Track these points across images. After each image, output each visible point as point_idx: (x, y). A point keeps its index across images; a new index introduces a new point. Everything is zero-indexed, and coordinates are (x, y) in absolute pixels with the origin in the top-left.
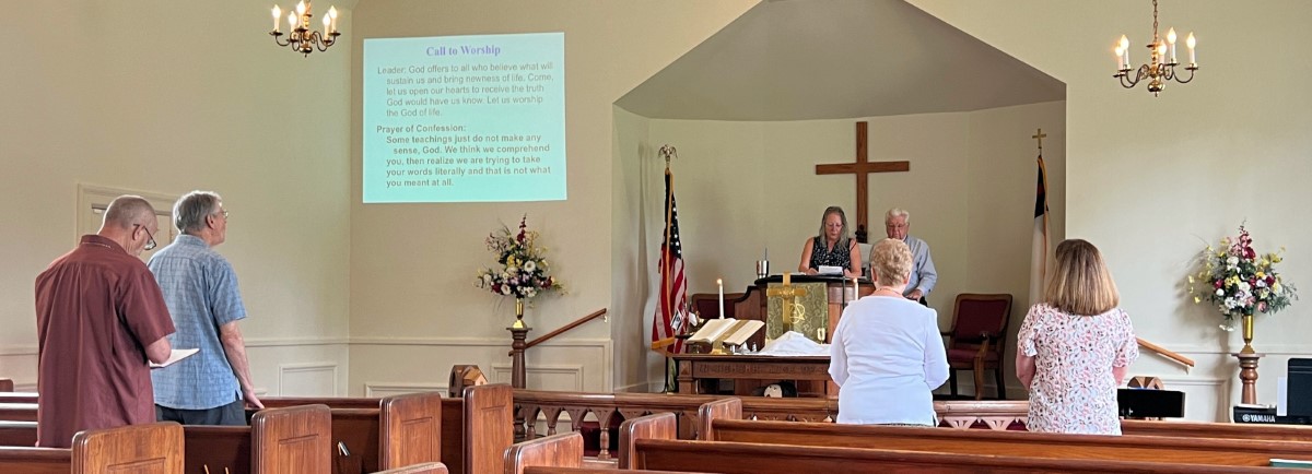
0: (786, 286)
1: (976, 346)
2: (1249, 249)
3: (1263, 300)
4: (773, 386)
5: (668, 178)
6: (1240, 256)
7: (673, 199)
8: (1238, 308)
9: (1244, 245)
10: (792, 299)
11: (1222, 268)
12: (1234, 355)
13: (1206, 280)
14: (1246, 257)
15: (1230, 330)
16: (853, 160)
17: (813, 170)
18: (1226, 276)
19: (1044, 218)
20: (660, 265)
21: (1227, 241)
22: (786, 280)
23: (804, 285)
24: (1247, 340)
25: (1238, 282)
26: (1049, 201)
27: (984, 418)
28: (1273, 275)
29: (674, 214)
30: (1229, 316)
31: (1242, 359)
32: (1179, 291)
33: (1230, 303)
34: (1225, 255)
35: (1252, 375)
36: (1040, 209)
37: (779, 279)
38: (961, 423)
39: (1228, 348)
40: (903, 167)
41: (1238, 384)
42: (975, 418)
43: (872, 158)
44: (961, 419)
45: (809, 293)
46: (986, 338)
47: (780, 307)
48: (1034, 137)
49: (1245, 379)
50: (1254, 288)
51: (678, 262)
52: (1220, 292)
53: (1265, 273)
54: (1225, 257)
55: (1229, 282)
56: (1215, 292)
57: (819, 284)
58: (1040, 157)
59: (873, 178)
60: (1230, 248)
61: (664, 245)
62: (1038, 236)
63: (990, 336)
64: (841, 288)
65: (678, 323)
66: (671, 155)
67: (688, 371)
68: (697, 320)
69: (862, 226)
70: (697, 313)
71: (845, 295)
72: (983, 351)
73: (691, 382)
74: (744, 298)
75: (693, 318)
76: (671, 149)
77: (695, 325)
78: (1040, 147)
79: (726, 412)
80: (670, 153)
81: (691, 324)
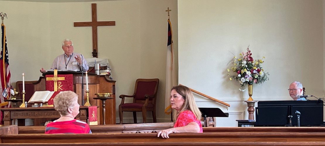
0: (55, 76)
1: (143, 101)
2: (251, 58)
3: (256, 79)
4: (49, 121)
5: (3, 28)
6: (247, 61)
7: (6, 38)
8: (246, 82)
9: (248, 56)
11: (240, 66)
12: (246, 101)
13: (234, 70)
14: (250, 61)
15: (243, 91)
16: (90, 20)
17: (73, 24)
18: (242, 69)
19: (171, 46)
21: (242, 54)
22: (56, 73)
24: (250, 95)
25: (246, 71)
26: (173, 39)
27: (140, 131)
28: (260, 68)
29: (6, 44)
30: (243, 85)
31: (248, 103)
32: (224, 75)
33: (243, 80)
34: (241, 60)
35: (252, 110)
36: (170, 42)
37: (52, 73)
39: (243, 99)
40: (113, 24)
41: (247, 113)
42: (136, 131)
43: (99, 20)
46: (147, 98)
48: (166, 11)
49: (249, 111)
50: (253, 74)
52: (240, 75)
53: (257, 67)
54: (241, 61)
55: (243, 72)
56: (238, 75)
58: (169, 19)
59: (100, 29)
60: (243, 57)
61: (1, 59)
62: (169, 53)
63: (149, 97)
64: (82, 77)
65: (6, 94)
66: (4, 17)
67: (8, 116)
68: (15, 93)
69: (95, 50)
70: (15, 89)
71: (83, 80)
72: (146, 103)
73: (10, 121)
74: (38, 82)
75: (13, 92)
76: (4, 15)
77: (14, 95)
78: (169, 15)
79: (9, 131)
80: (4, 16)
81: (12, 95)
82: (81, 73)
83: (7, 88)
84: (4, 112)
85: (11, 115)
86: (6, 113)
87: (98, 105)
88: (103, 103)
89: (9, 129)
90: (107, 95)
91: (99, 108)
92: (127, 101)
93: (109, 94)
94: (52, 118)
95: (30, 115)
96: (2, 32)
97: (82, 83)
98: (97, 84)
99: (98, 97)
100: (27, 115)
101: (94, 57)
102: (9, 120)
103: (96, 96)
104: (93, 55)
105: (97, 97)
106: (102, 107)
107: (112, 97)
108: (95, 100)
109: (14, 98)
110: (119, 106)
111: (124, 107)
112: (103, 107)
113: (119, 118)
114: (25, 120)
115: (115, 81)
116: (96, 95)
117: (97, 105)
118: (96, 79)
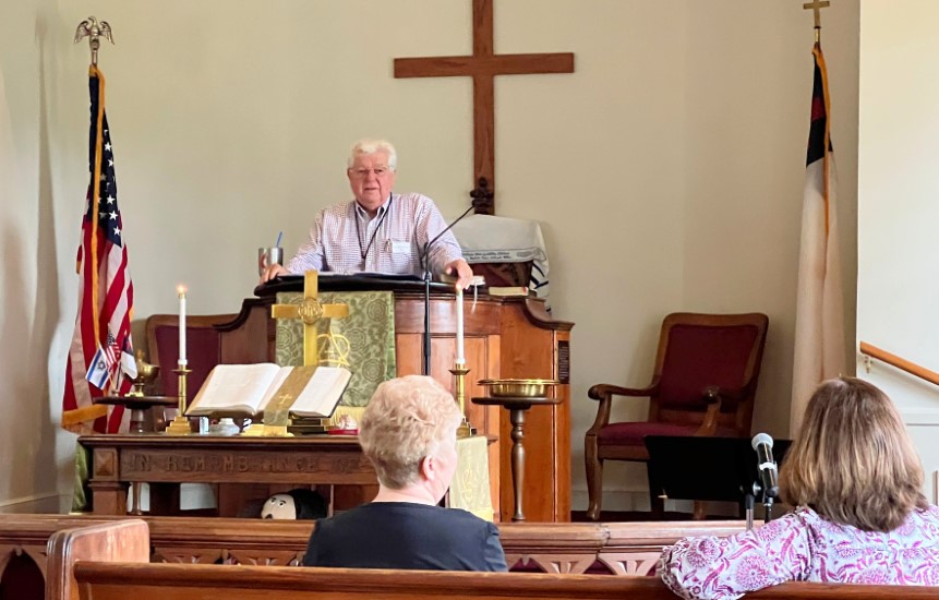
0: (309, 298)
1: (695, 416)
4: (280, 498)
5: (95, 84)
7: (105, 126)
10: (324, 325)
16: (462, 46)
17: (389, 68)
19: (824, 167)
20: (79, 258)
22: (311, 285)
23: (349, 296)
29: (107, 155)
36: (818, 147)
37: (295, 284)
38: (632, 565)
40: (562, 63)
43: (504, 45)
44: (631, 557)
45: (358, 312)
46: (713, 401)
47: (301, 340)
48: (806, 7)
51: (115, 253)
57: (378, 294)
58: (817, 46)
59: (507, 88)
61: (88, 219)
62: (812, 203)
63: (722, 397)
64: (424, 304)
65: (103, 372)
66: (101, 38)
67: (110, 468)
68: (138, 367)
69: (483, 179)
70: (139, 353)
71: (430, 317)
72: (709, 425)
73: (116, 489)
74: (235, 323)
75: (130, 365)
76: (101, 27)
77: (134, 377)
78: (818, 27)
79: (109, 548)
80: (100, 33)
81: (126, 376)
82: (423, 289)
83: (105, 347)
84: (96, 451)
85: (124, 466)
86: (103, 458)
87: (495, 430)
88: (515, 425)
89: (111, 539)
90: (532, 388)
91: (496, 446)
92: (623, 412)
93: (540, 382)
94: (294, 485)
95: (200, 466)
96: (90, 104)
97: (423, 330)
98: (491, 337)
99: (492, 393)
100: (188, 468)
101: (476, 213)
102: (116, 485)
103: (483, 393)
104: (473, 203)
105: (489, 396)
106: (511, 442)
107: (556, 394)
108: (481, 407)
109: (137, 390)
110: (588, 434)
111: (607, 441)
112: (515, 439)
113: (586, 488)
114: (182, 486)
115: (572, 325)
116: (483, 387)
117: (486, 433)
118: (486, 314)
